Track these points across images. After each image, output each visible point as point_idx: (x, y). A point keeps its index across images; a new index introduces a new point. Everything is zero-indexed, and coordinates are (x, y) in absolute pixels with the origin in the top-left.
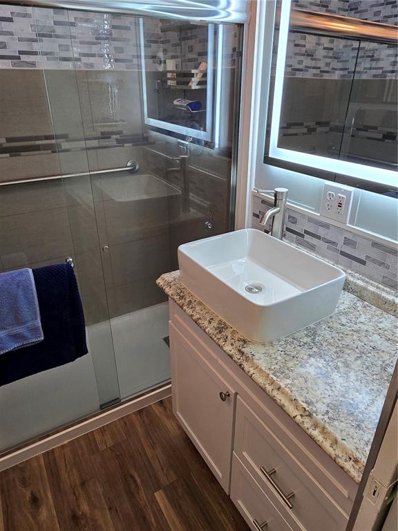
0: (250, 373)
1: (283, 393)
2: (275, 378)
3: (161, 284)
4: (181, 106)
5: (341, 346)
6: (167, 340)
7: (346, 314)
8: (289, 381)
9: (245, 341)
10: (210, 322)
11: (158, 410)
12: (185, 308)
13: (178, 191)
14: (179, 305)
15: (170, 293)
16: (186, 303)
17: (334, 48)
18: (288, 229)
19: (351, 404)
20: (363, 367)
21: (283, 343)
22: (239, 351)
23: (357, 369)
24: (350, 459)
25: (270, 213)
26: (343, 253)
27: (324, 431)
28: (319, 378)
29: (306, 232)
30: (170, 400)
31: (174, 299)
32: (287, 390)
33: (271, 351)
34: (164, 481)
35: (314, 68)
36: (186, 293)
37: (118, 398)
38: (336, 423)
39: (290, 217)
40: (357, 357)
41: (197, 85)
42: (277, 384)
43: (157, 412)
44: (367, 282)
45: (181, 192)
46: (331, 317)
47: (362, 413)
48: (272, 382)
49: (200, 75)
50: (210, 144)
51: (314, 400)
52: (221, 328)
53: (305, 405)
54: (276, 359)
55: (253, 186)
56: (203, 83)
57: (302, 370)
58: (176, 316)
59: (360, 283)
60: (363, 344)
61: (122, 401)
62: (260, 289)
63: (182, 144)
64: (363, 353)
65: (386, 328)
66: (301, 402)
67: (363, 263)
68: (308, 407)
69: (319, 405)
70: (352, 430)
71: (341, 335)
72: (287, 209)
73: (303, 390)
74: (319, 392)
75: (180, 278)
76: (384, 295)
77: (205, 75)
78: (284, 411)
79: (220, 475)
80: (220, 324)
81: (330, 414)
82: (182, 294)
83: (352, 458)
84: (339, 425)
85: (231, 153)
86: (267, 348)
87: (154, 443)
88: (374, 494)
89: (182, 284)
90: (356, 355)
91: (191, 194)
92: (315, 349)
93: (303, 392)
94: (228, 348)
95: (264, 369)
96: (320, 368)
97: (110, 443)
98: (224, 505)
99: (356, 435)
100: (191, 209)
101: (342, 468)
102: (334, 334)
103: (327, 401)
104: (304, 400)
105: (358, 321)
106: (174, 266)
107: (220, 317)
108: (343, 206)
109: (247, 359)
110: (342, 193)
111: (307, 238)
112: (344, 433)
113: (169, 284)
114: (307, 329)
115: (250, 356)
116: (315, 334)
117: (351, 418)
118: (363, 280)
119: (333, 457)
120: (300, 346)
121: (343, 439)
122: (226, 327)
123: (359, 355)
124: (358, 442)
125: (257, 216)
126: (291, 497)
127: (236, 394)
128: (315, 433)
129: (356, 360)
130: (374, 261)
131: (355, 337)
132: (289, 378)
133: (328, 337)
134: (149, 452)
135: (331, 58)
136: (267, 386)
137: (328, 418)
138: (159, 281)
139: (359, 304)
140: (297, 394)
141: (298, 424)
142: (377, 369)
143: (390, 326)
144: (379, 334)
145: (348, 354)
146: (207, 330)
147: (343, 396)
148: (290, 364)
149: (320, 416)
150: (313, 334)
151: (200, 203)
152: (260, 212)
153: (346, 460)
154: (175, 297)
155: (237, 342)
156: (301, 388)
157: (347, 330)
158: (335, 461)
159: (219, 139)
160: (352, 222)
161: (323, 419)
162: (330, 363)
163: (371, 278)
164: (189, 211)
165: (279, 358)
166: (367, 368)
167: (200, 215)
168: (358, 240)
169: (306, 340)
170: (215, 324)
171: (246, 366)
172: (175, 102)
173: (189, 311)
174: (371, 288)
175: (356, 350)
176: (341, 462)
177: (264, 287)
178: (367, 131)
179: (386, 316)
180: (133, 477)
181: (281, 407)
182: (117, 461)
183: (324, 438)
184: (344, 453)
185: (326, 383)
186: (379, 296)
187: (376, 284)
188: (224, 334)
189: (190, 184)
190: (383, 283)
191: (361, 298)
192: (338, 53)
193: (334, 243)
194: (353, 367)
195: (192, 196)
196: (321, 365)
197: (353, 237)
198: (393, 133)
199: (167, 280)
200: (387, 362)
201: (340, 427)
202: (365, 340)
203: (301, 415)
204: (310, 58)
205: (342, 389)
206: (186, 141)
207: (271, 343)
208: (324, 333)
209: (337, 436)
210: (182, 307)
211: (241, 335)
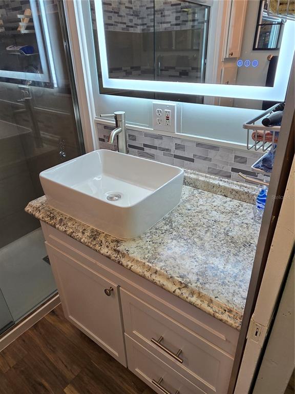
0: (129, 267)
1: (160, 275)
2: (150, 265)
3: (30, 211)
4: (14, 51)
5: (192, 225)
6: (46, 259)
7: (188, 201)
8: (162, 264)
9: (118, 241)
10: (83, 233)
11: (51, 320)
12: (57, 226)
13: (29, 130)
14: (51, 225)
15: (40, 217)
16: (58, 222)
17: (133, 8)
18: (130, 146)
19: (213, 267)
20: (212, 237)
21: (149, 235)
22: (115, 250)
23: (209, 240)
24: (225, 311)
25: (114, 133)
26: (176, 156)
27: (200, 295)
28: (184, 254)
29: (145, 145)
30: (60, 307)
31: (45, 221)
32: (163, 271)
33: (141, 244)
34: (70, 376)
35: (121, 23)
36: (55, 213)
37: (12, 322)
38: (207, 286)
39: (129, 135)
40: (206, 231)
41: (26, 29)
42: (153, 269)
43: (50, 321)
44: (198, 175)
45: (31, 130)
46: (179, 206)
47: (222, 272)
48: (149, 269)
49: (27, 20)
50: (49, 85)
51: (186, 273)
52: (95, 235)
53: (180, 279)
54: (147, 248)
55: (95, 116)
56: (31, 27)
57: (170, 252)
58: (50, 236)
59: (193, 176)
60: (207, 220)
61: (16, 323)
62: (119, 197)
63: (24, 89)
64: (209, 226)
65: (219, 205)
66: (176, 278)
67: (192, 160)
68: (183, 280)
69: (190, 276)
70: (220, 288)
71: (190, 217)
72: (127, 130)
73: (175, 268)
74: (187, 266)
75: (47, 202)
76: (211, 181)
77: (31, 20)
78: (165, 289)
79: (117, 354)
80: (92, 232)
81: (201, 281)
82: (52, 215)
83: (227, 310)
84: (210, 286)
85: (70, 90)
86: (138, 242)
87: (54, 348)
88: (256, 335)
89: (51, 207)
90: (205, 229)
91: (41, 132)
92: (174, 233)
93: (176, 269)
94: (104, 251)
95: (140, 260)
96: (183, 246)
97: (12, 362)
98: (124, 376)
99: (224, 290)
100: (44, 145)
101: (221, 320)
102: (185, 219)
103: (195, 270)
104: (178, 276)
105: (199, 204)
106: (39, 192)
107: (92, 227)
108: (170, 118)
109: (124, 255)
110: (168, 108)
111: (147, 150)
112: (215, 292)
113: (38, 209)
114: (164, 219)
115: (125, 252)
116: (171, 221)
117: (217, 279)
118: (194, 174)
119: (212, 314)
120: (163, 233)
121: (216, 297)
122: (99, 234)
123: (207, 229)
124: (227, 295)
125: (103, 140)
126: (179, 354)
127: (119, 287)
128: (194, 299)
129: (206, 233)
130: (200, 157)
131: (200, 217)
132: (161, 261)
133: (181, 221)
134: (51, 357)
135: (132, 15)
136: (146, 273)
137: (200, 284)
138: (28, 209)
139: (196, 192)
140: (172, 272)
141: (178, 297)
142: (222, 236)
143: (220, 203)
144: (215, 210)
145: (199, 230)
146: (82, 240)
147: (206, 263)
148: (160, 250)
149: (194, 285)
150: (169, 222)
151: (51, 138)
152: (104, 136)
153: (222, 313)
154: (46, 219)
155: (111, 243)
156: (173, 266)
157: (192, 212)
158: (214, 317)
159: (57, 79)
160: (179, 131)
161: (197, 286)
162: (189, 241)
163: (200, 171)
164: (43, 146)
165: (149, 247)
166: (215, 237)
167: (53, 148)
168: (186, 144)
169: (166, 228)
170: (88, 233)
171: (124, 261)
172: (8, 49)
173: (62, 228)
174: (202, 179)
175: (204, 226)
176: (219, 316)
177: (122, 194)
178: (168, 70)
179: (216, 196)
180: (41, 384)
181: (162, 287)
182: (23, 376)
183: (201, 301)
184: (220, 307)
185: (190, 257)
186: (208, 183)
187: (205, 174)
188: (99, 239)
189: (39, 123)
190: (209, 173)
191: (196, 187)
192: (137, 12)
193: (167, 150)
194: (205, 239)
195: (43, 134)
196: (183, 244)
197: (182, 142)
198: (186, 70)
199: (35, 206)
200: (227, 229)
201: (211, 288)
202: (207, 217)
203: (179, 289)
204: (117, 14)
205: (203, 258)
206: (27, 85)
207: (140, 237)
208: (177, 219)
209: (211, 296)
210: (54, 226)
211: (113, 236)
